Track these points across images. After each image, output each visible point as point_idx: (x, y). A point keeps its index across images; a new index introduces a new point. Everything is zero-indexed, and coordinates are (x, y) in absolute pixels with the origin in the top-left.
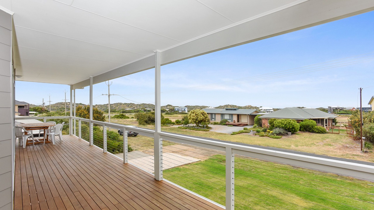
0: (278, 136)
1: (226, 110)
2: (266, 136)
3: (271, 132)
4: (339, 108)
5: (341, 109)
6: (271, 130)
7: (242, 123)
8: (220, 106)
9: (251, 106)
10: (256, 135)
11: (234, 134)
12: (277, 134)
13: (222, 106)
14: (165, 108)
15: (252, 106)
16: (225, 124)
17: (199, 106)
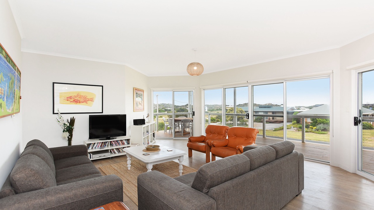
0: (323, 132)
1: (260, 107)
2: (310, 132)
3: (315, 128)
4: (369, 104)
5: (371, 105)
6: (314, 126)
7: (277, 120)
8: (240, 104)
9: (271, 104)
10: (299, 131)
11: (275, 130)
12: (322, 130)
13: (242, 105)
14: (185, 107)
15: (273, 104)
16: (260, 121)
17: (218, 105)
